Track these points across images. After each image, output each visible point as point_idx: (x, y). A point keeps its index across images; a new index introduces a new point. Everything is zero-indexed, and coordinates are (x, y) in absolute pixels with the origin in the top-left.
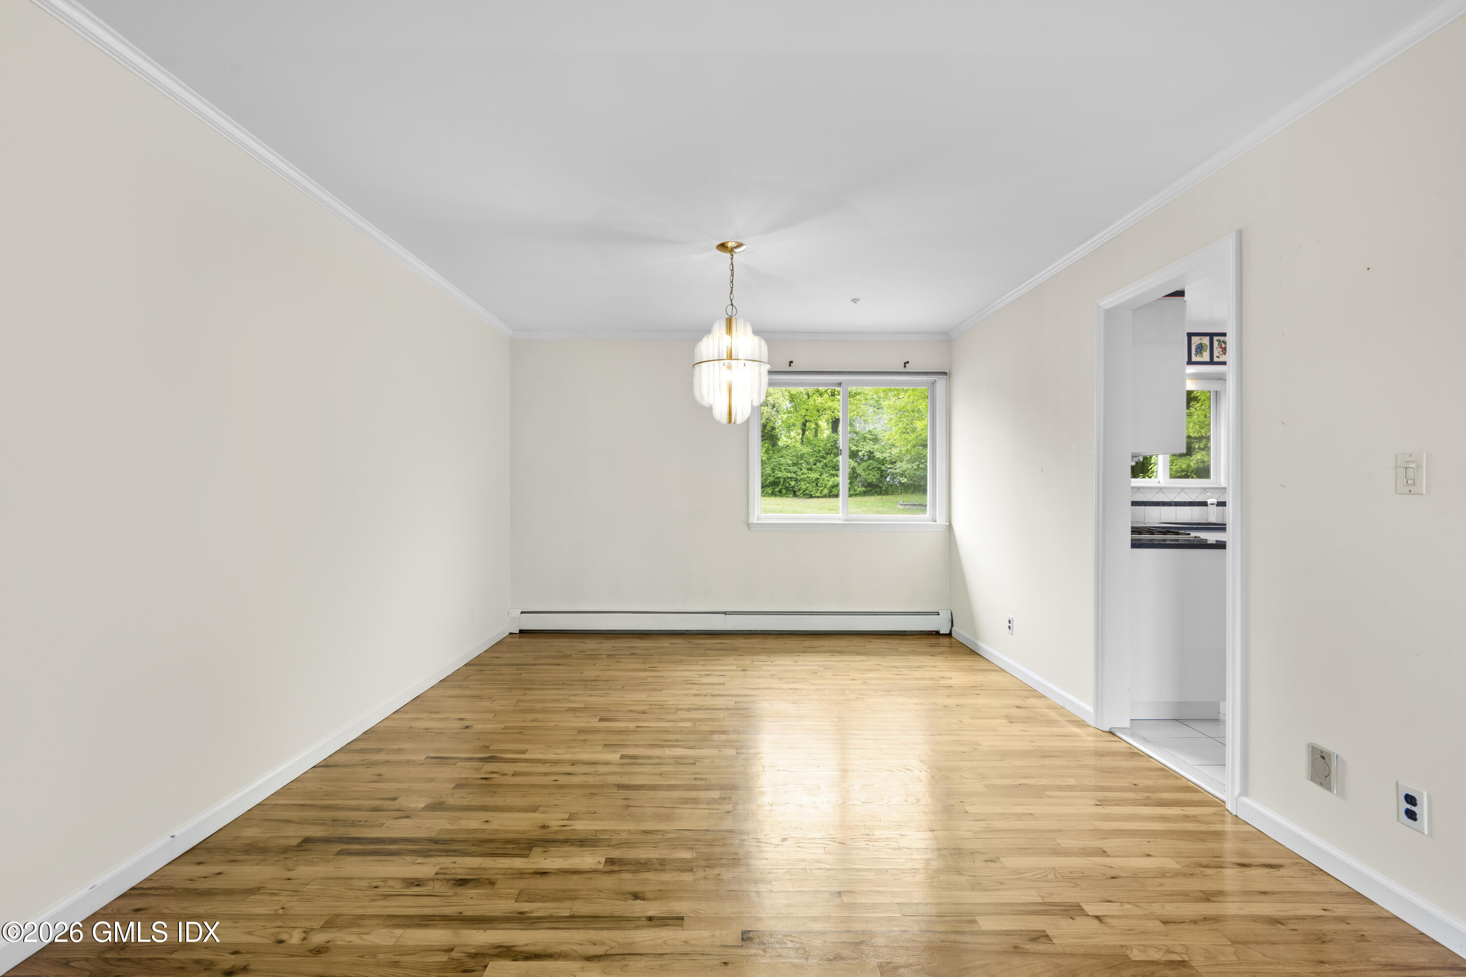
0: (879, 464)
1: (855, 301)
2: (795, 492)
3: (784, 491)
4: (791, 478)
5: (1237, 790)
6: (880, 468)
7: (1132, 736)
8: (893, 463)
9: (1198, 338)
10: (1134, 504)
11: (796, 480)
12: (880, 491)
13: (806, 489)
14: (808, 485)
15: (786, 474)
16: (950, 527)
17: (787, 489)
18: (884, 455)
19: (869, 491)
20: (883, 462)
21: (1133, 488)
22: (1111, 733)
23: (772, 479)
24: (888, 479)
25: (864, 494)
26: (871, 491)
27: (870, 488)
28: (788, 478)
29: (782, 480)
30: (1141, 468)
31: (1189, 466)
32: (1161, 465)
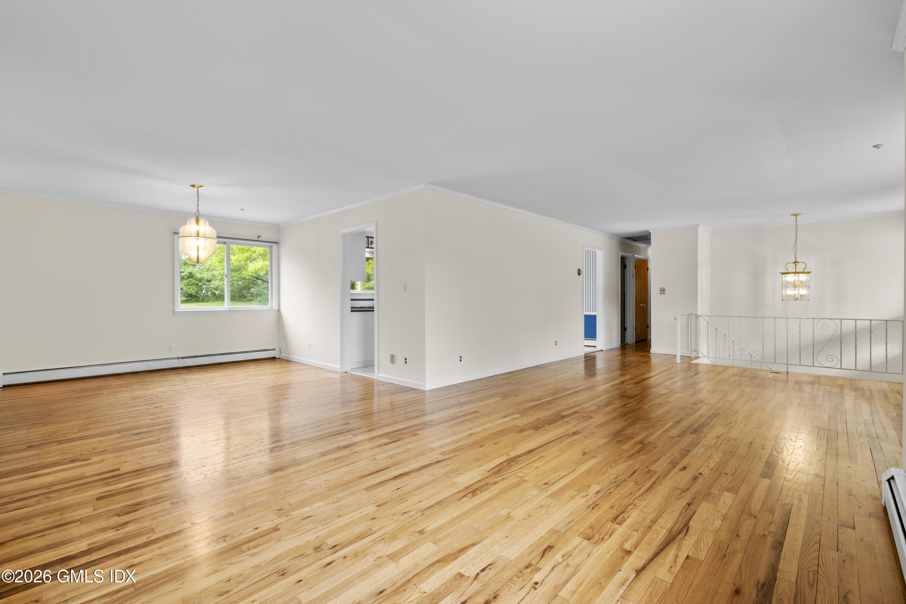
0: (197, 281)
1: (242, 210)
5: (377, 373)
6: (197, 284)
7: (352, 372)
8: (209, 281)
9: (371, 239)
10: (352, 300)
12: (198, 300)
16: (279, 311)
18: (202, 276)
19: (190, 300)
20: (200, 280)
21: (351, 294)
22: (346, 372)
24: (203, 292)
26: (191, 299)
27: (190, 298)
30: (353, 287)
31: (370, 286)
32: (359, 285)
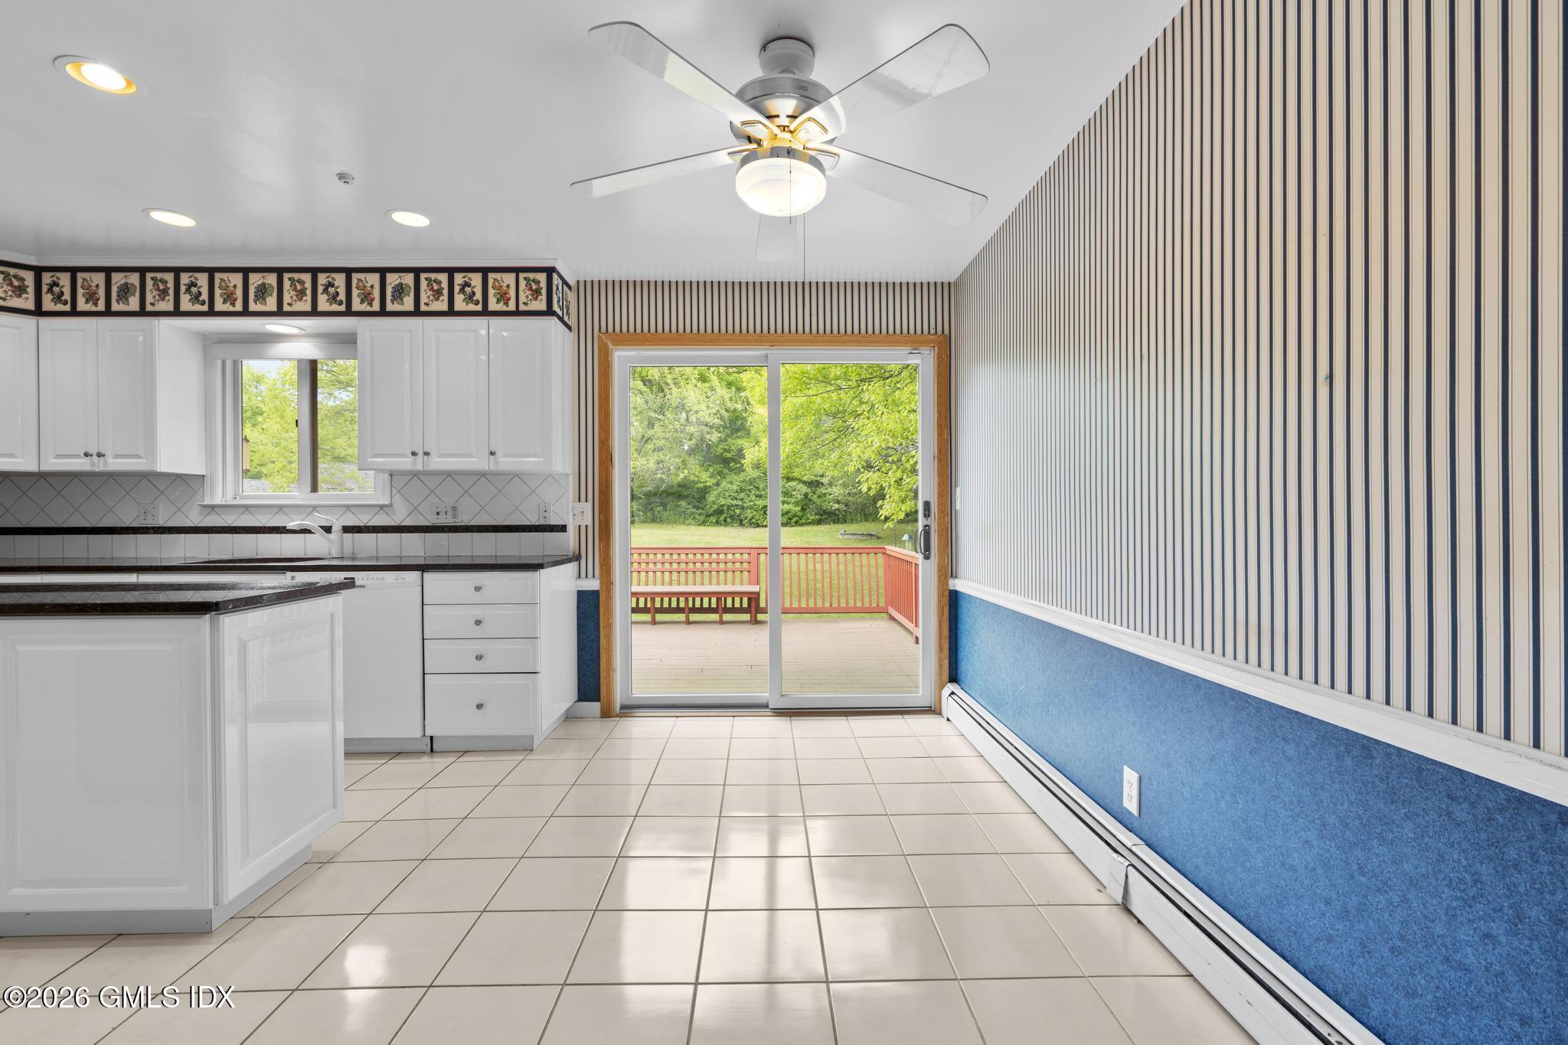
2: (741, 521)
3: (729, 520)
4: (736, 505)
11: (743, 508)
13: (753, 518)
14: (755, 513)
15: (729, 502)
17: (732, 517)
23: (716, 507)
25: (819, 522)
26: (826, 518)
28: (732, 506)
29: (725, 508)
